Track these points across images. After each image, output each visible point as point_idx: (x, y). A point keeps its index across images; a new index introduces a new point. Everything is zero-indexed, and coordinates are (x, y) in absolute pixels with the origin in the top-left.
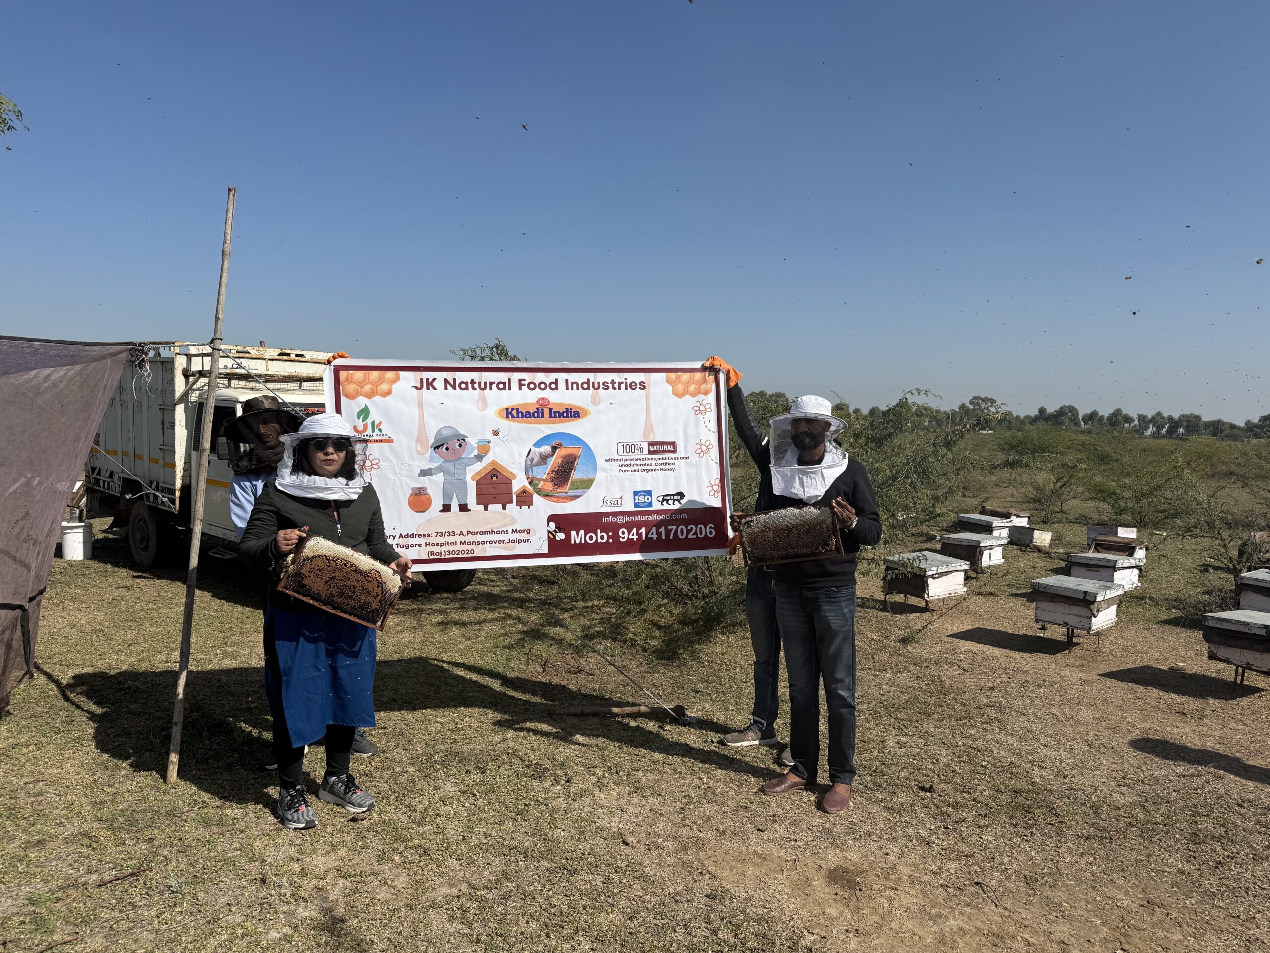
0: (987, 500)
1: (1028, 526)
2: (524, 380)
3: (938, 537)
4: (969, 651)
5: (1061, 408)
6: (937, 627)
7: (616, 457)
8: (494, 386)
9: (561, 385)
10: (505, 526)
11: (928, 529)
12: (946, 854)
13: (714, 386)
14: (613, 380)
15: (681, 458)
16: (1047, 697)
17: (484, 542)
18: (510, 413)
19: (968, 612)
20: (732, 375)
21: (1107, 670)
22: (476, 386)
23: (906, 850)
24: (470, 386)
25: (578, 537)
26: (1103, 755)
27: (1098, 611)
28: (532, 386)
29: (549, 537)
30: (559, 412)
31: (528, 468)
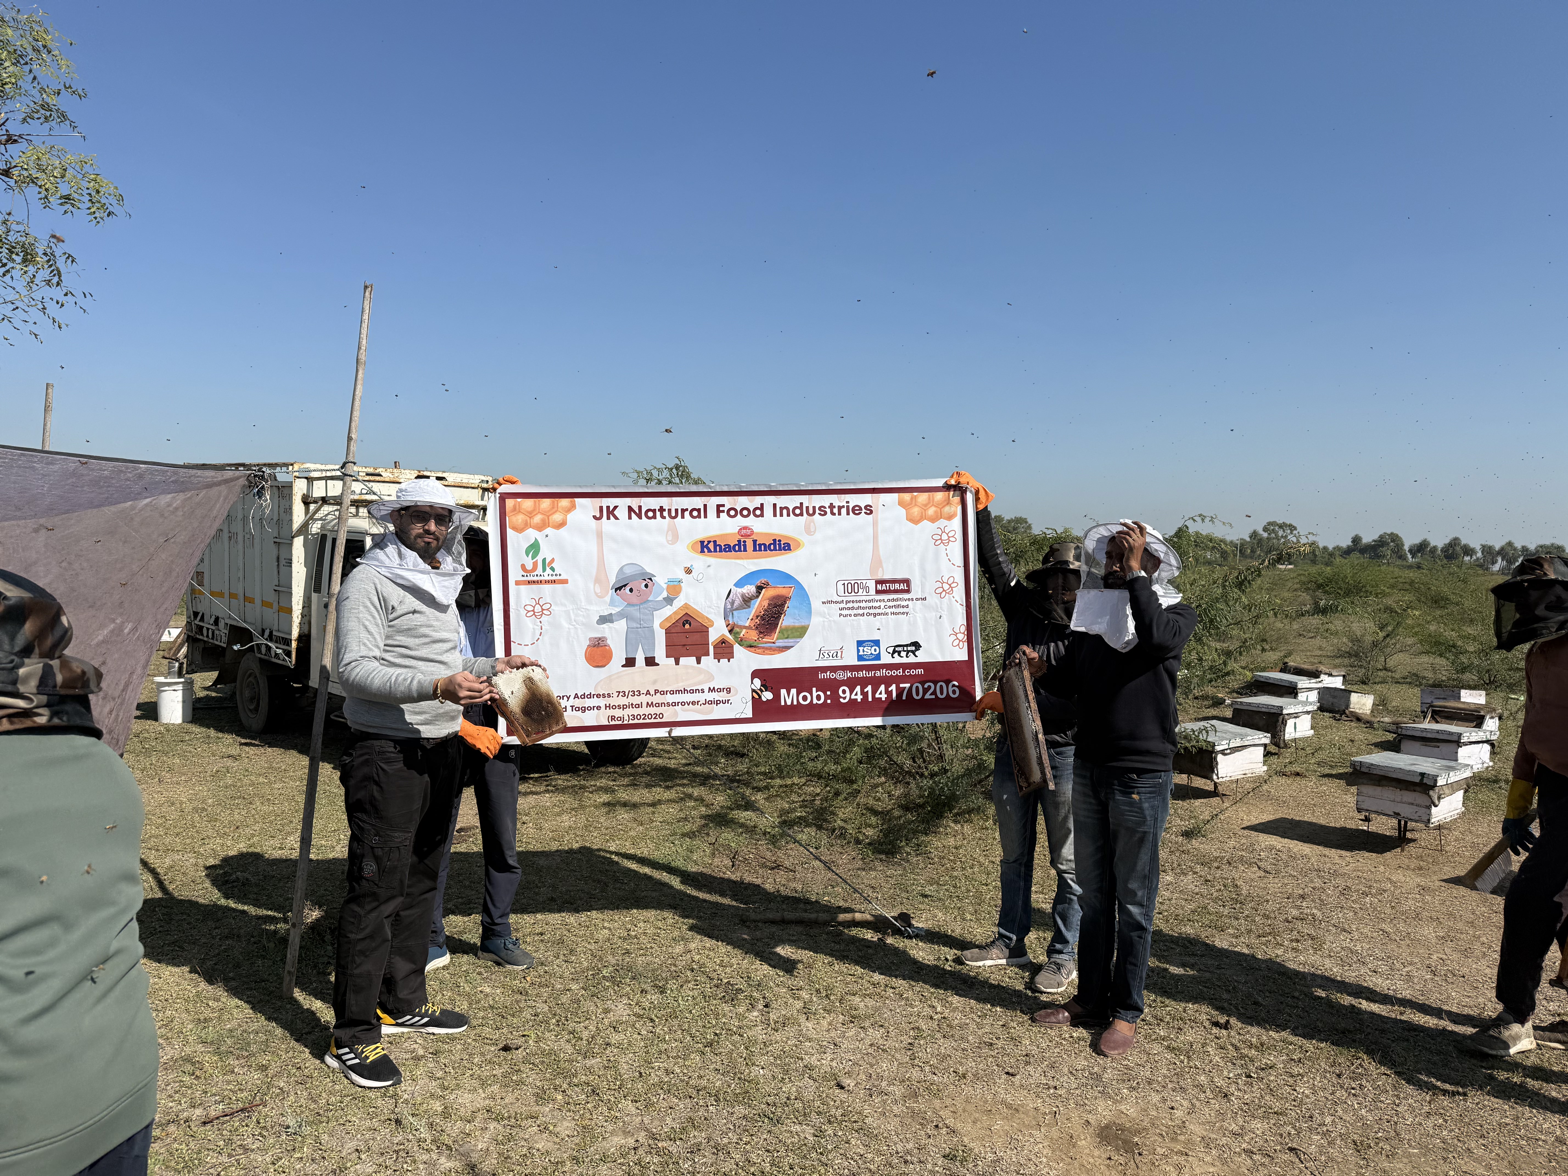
0: (1289, 654)
1: (1343, 687)
2: (723, 506)
3: (1228, 702)
4: (1271, 848)
5: (1381, 537)
6: (1229, 817)
7: (836, 598)
8: (687, 514)
9: (768, 511)
10: (700, 683)
11: (1215, 690)
12: (1249, 1110)
13: (959, 508)
14: (831, 504)
15: (917, 599)
16: (1375, 909)
17: (675, 704)
18: (704, 547)
19: (1269, 797)
20: (982, 495)
21: (1453, 875)
22: (666, 514)
23: (1198, 1104)
24: (658, 514)
25: (789, 697)
26: (1451, 986)
27: (1439, 798)
28: (732, 513)
29: (753, 697)
30: (765, 545)
31: (728, 612)
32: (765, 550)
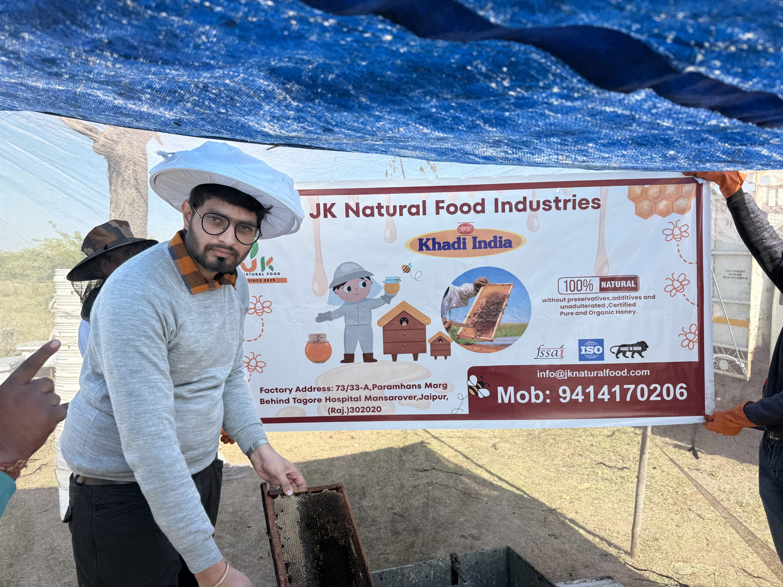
2: (443, 202)
7: (557, 296)
8: (405, 211)
9: (490, 206)
10: (417, 379)
13: (694, 201)
14: (557, 198)
15: (646, 298)
17: (392, 398)
18: (424, 245)
22: (384, 211)
24: (376, 211)
25: (506, 395)
28: (452, 209)
29: (469, 394)
30: (485, 242)
31: (445, 310)
32: (485, 247)
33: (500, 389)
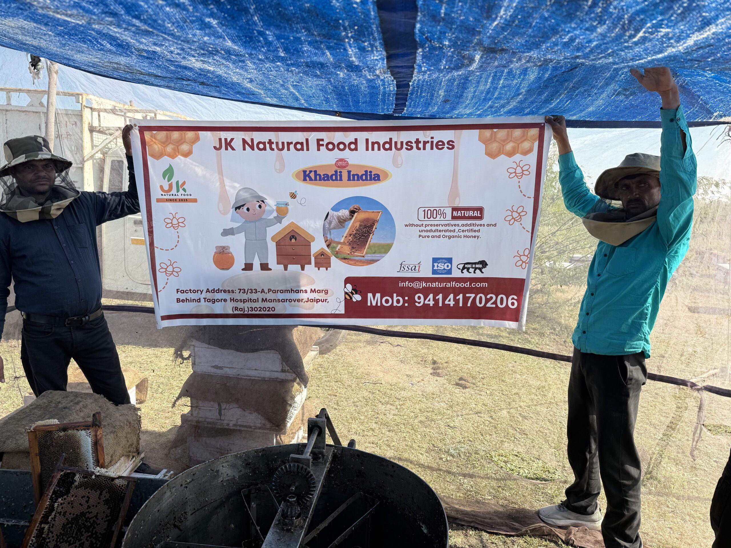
2: (323, 140)
7: (417, 222)
8: (292, 147)
9: (362, 145)
13: (536, 144)
14: (417, 139)
15: (488, 225)
17: (284, 301)
18: (306, 176)
22: (274, 146)
24: (268, 146)
25: (374, 300)
28: (331, 146)
30: (357, 175)
31: (326, 231)
32: (358, 180)
33: (370, 295)
